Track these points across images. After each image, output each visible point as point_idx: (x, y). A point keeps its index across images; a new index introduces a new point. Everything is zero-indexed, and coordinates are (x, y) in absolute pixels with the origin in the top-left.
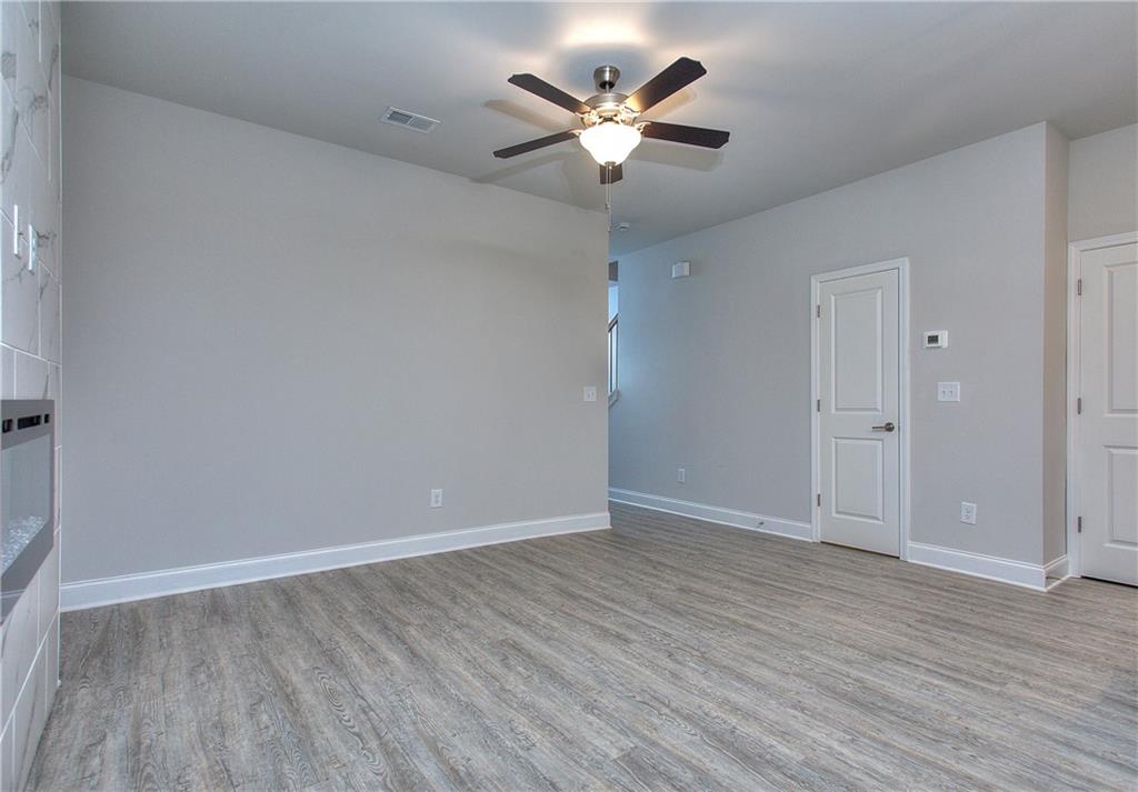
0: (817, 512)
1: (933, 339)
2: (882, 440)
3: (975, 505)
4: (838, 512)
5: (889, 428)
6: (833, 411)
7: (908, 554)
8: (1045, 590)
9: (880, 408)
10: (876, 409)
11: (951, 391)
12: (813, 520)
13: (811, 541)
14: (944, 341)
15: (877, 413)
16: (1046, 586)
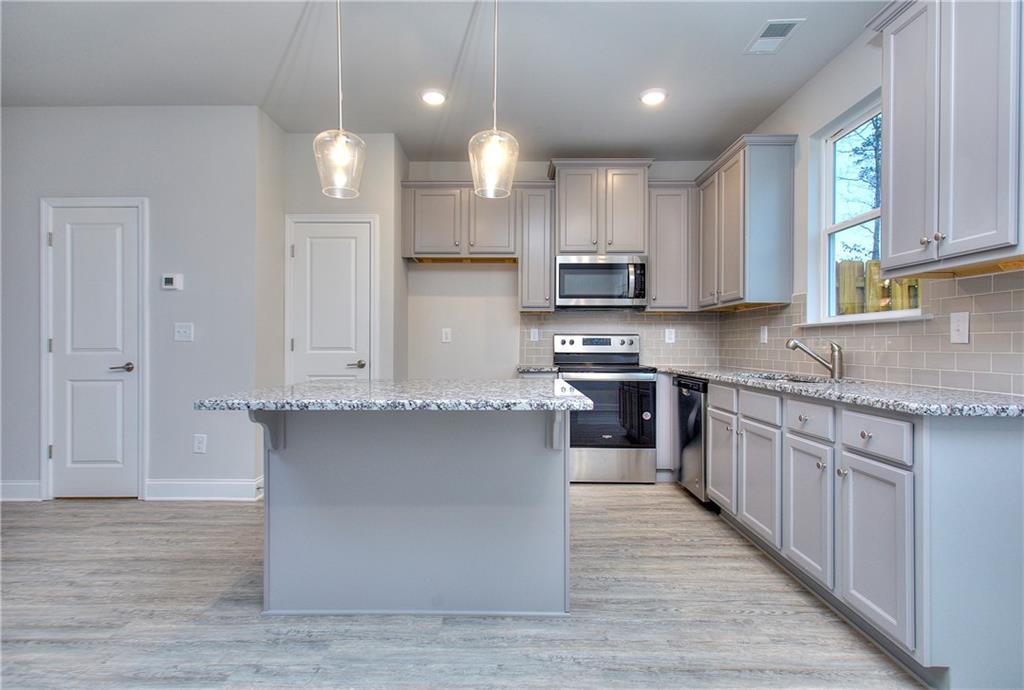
0: (49, 467)
1: (169, 281)
2: (121, 380)
3: (205, 436)
4: (74, 462)
5: (129, 368)
6: (69, 351)
7: (146, 492)
8: (254, 499)
9: (120, 348)
10: (116, 349)
11: (187, 331)
12: (43, 474)
13: (40, 500)
14: (179, 283)
15: (115, 353)
16: (256, 496)
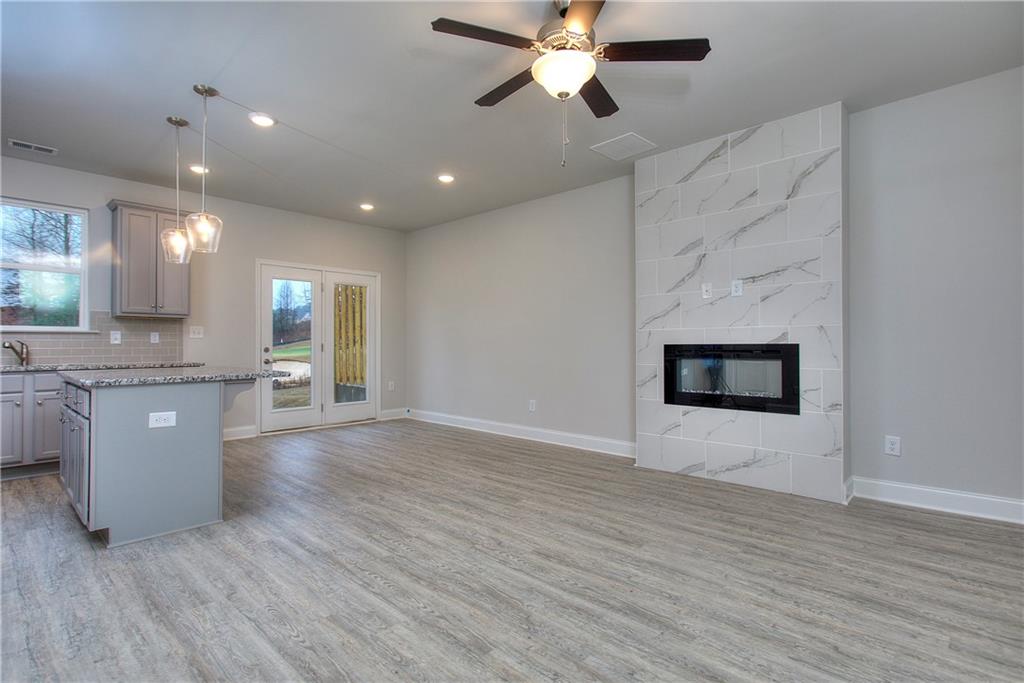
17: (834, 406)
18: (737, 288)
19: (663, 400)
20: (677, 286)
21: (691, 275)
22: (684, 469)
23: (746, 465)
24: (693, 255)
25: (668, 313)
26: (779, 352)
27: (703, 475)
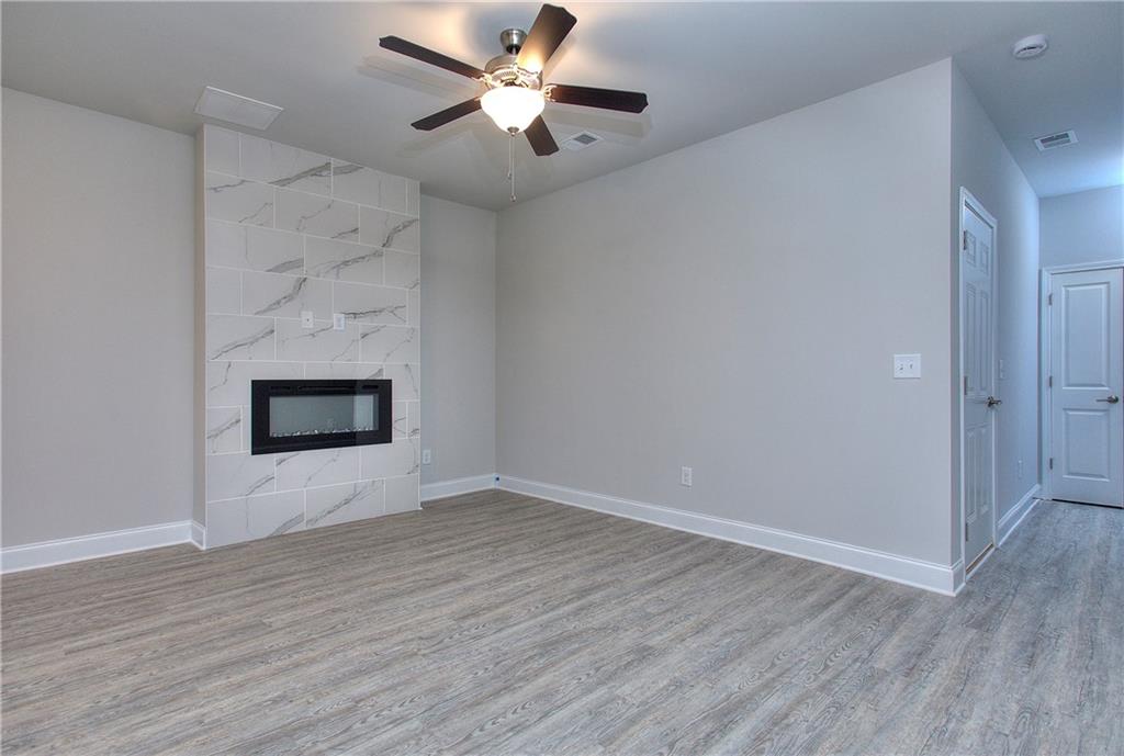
17: (415, 431)
18: (338, 321)
19: (250, 451)
20: (270, 309)
21: (289, 298)
22: (277, 530)
23: (347, 502)
24: (291, 277)
25: (257, 340)
26: (376, 387)
27: (302, 527)
